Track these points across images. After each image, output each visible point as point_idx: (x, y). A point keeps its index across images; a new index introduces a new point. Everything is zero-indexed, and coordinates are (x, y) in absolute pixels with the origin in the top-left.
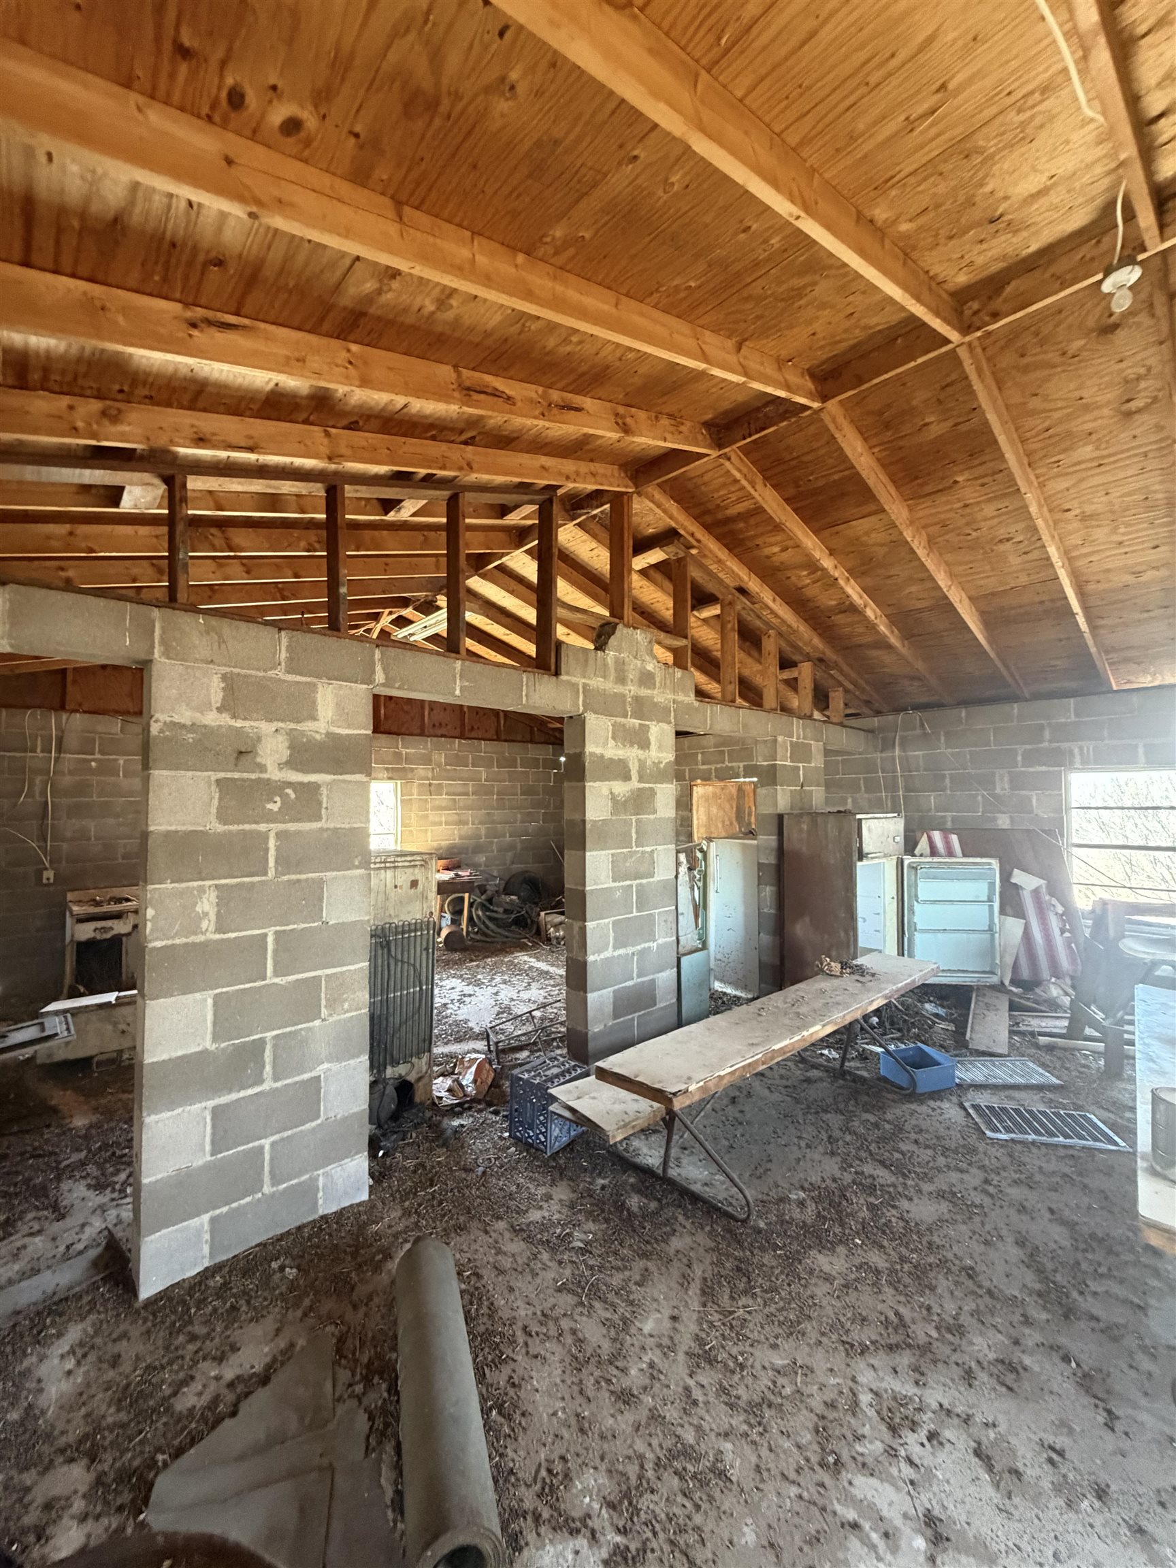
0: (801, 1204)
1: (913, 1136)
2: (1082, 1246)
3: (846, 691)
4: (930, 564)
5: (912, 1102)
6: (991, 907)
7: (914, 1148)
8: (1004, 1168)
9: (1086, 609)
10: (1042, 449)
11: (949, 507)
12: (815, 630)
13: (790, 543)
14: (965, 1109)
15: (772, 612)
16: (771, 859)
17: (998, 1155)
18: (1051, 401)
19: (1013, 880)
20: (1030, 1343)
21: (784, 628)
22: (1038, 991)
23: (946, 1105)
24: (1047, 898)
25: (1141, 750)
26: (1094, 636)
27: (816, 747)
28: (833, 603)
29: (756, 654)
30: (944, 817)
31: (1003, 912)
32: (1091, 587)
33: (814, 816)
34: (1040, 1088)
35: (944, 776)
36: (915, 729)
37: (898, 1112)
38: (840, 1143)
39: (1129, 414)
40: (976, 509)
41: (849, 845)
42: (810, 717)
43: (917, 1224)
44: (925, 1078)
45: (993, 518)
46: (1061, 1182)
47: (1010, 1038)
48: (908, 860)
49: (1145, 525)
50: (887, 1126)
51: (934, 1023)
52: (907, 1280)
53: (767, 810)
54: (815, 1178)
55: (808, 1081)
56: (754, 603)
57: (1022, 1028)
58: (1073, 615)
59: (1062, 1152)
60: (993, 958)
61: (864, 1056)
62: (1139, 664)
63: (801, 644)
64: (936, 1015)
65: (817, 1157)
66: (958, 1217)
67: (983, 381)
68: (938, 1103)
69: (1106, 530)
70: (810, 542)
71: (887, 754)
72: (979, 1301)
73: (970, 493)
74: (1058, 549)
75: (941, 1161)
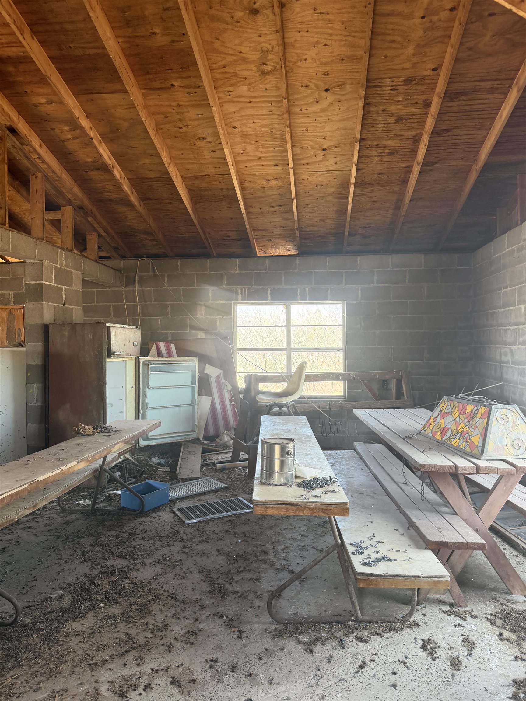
0: (61, 598)
1: (141, 536)
2: (232, 562)
3: (100, 236)
4: (156, 141)
5: (141, 518)
6: (193, 388)
7: (142, 542)
8: (194, 537)
9: (244, 199)
10: (222, 79)
11: (168, 103)
12: (76, 181)
13: (54, 98)
14: (174, 513)
15: (40, 157)
16: (38, 361)
17: (191, 531)
18: (226, 47)
19: (206, 372)
20: (204, 617)
21: (50, 174)
22: (217, 440)
23: (162, 513)
24: (223, 381)
25: (269, 292)
26: (249, 218)
27: (76, 275)
28: (89, 160)
29: (25, 194)
30: (167, 334)
31: (200, 394)
32: (246, 184)
33: (73, 326)
34: (216, 491)
35: (166, 306)
36: (149, 271)
37: (132, 525)
38: (91, 553)
39: (264, 73)
40: (185, 110)
41: (101, 345)
42: (71, 251)
43: (141, 582)
44: (150, 500)
45: (195, 120)
46: (224, 535)
47: (202, 469)
48: (143, 359)
49: (271, 149)
50: (124, 535)
51: (158, 468)
52: (134, 614)
53: (33, 320)
54: (71, 579)
55: (68, 523)
56: (23, 144)
57: (208, 461)
58: (238, 201)
59: (225, 520)
60: (194, 421)
61: (110, 499)
62: (269, 241)
63: (64, 190)
64: (159, 464)
65: (72, 566)
66: (167, 571)
67: (188, 14)
68: (158, 514)
69: (253, 147)
70: (71, 101)
71: (130, 289)
72: (177, 608)
73: (181, 97)
74: (230, 152)
75: (158, 544)
